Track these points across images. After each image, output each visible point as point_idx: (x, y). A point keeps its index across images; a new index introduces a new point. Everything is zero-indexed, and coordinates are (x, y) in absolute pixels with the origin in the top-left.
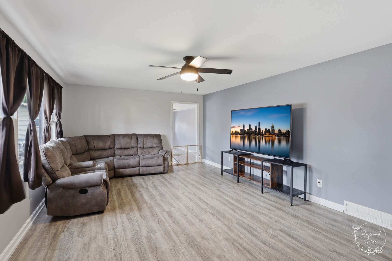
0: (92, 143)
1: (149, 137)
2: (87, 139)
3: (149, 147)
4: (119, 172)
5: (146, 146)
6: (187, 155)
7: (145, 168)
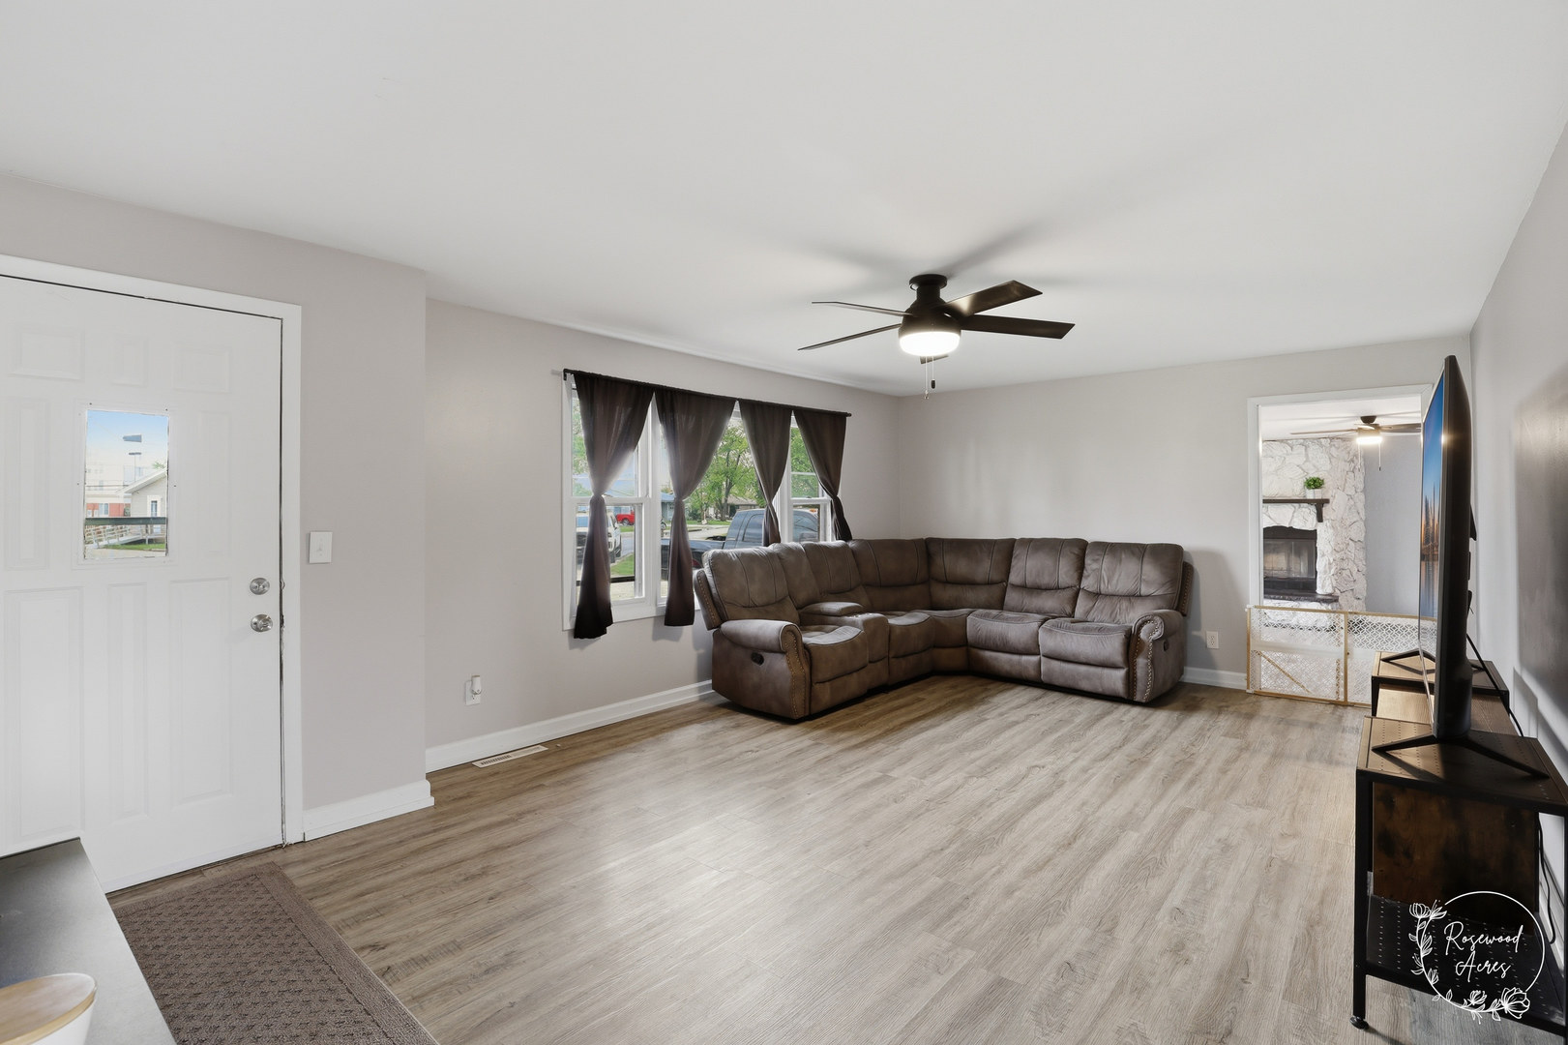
0: (938, 561)
1: (1123, 556)
2: (929, 549)
3: (1120, 593)
4: (981, 660)
5: (1111, 589)
6: (1343, 661)
7: (1056, 664)
